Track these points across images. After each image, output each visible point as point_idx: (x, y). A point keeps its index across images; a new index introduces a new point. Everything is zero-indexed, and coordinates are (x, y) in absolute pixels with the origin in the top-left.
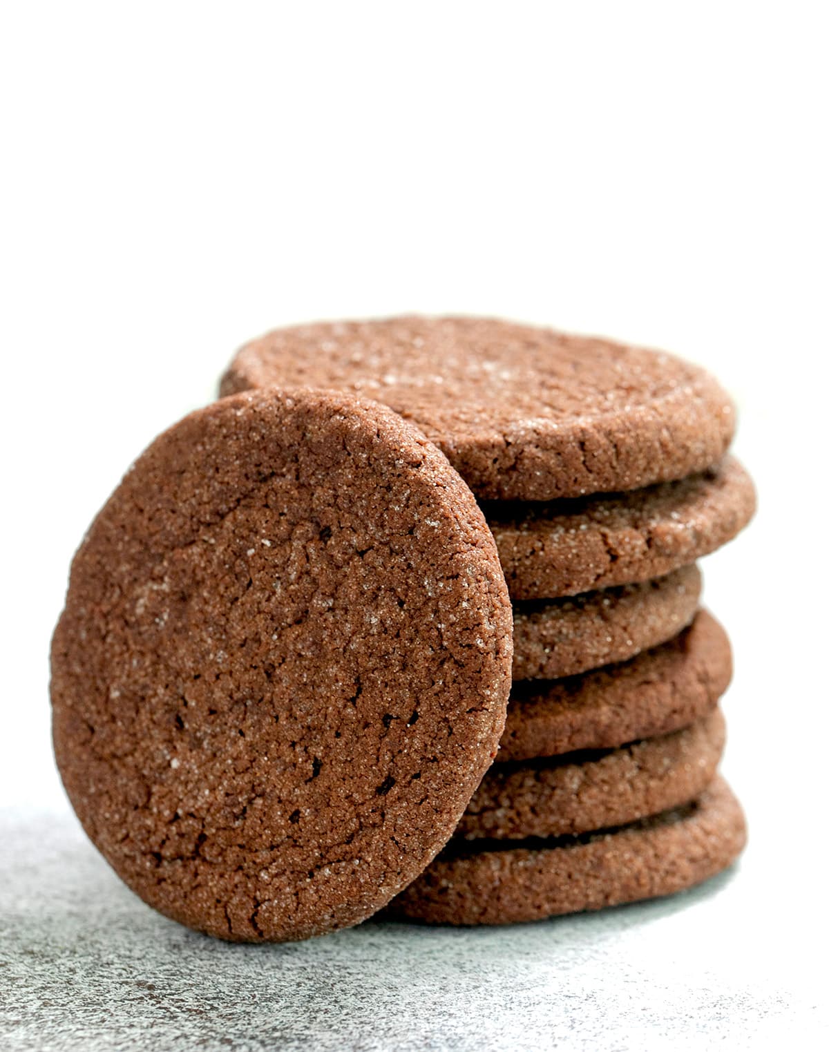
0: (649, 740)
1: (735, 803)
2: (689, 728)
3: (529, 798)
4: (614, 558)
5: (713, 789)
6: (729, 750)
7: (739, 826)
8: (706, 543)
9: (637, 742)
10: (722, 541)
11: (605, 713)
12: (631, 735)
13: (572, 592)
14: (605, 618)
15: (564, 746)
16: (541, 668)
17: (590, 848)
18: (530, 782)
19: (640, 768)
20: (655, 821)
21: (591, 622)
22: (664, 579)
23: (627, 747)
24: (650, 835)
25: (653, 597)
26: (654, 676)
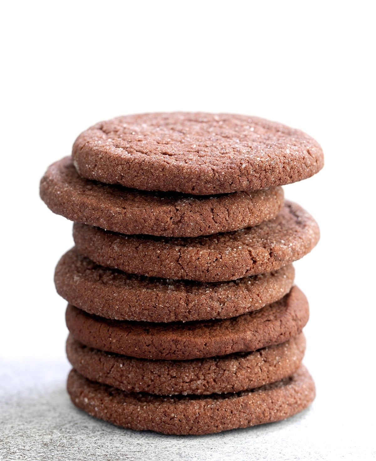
0: (269, 347)
1: (310, 378)
2: (288, 342)
3: (213, 375)
4: (255, 262)
5: (300, 371)
6: (307, 353)
7: (312, 389)
8: (297, 255)
9: (264, 349)
10: (305, 253)
11: (249, 335)
12: (261, 345)
13: (235, 278)
14: (249, 290)
15: (229, 350)
16: (219, 314)
17: (241, 399)
18: (213, 367)
19: (265, 361)
20: (272, 386)
21: (242, 292)
22: (277, 272)
23: (258, 350)
24: (270, 393)
25: (271, 280)
26: (272, 318)
